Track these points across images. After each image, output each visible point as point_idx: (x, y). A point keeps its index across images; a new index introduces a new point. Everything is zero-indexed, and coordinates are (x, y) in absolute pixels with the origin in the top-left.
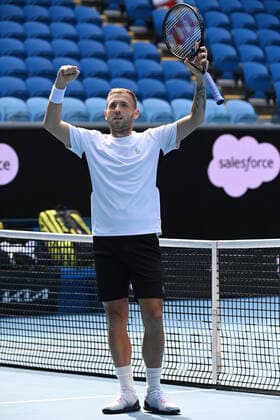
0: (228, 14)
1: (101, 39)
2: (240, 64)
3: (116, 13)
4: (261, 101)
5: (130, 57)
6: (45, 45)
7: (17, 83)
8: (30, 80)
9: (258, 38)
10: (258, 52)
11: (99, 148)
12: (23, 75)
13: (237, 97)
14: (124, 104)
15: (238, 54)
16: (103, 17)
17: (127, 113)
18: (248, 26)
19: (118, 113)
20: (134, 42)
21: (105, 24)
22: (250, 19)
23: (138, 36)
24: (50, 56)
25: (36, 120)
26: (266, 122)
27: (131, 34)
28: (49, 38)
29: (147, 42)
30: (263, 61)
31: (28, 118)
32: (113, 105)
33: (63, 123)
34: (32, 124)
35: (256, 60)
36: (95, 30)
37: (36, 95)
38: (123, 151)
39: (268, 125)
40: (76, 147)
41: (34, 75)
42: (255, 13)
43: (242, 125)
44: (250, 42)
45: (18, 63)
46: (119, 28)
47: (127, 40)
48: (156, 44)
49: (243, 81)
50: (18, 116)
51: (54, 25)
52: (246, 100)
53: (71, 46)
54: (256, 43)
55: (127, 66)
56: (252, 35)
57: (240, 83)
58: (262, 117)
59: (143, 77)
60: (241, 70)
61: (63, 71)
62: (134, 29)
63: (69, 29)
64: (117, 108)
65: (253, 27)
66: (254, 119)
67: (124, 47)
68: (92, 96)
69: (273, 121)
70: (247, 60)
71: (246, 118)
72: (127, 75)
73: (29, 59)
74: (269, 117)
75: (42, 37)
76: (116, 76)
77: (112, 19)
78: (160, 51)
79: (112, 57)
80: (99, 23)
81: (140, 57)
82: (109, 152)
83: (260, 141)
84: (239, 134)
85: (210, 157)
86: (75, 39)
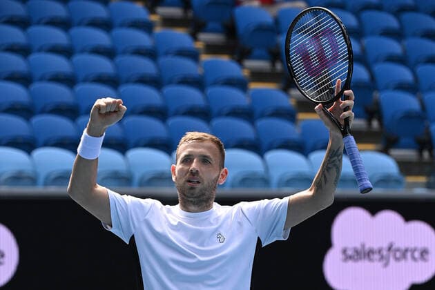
0: (357, 13)
1: (151, 54)
2: (376, 95)
3: (175, 12)
4: (409, 154)
5: (198, 83)
6: (60, 64)
7: (16, 125)
8: (38, 120)
9: (405, 52)
10: (405, 74)
11: (158, 229)
12: (25, 111)
13: (371, 146)
14: (204, 160)
15: (373, 77)
16: (154, 18)
17: (208, 175)
18: (388, 33)
19: (194, 174)
20: (205, 58)
21: (158, 30)
22: (392, 22)
23: (212, 49)
24: (69, 81)
25: (46, 184)
26: (417, 188)
27: (199, 45)
28: (67, 52)
29: (225, 59)
30: (412, 88)
31: (33, 180)
32: (188, 160)
33: (100, 188)
34: (39, 190)
35: (402, 87)
36: (143, 39)
37: (46, 144)
38: (197, 236)
39: (421, 192)
40: (120, 227)
41: (43, 112)
42: (399, 11)
43: (378, 192)
44: (392, 59)
45: (17, 92)
46: (180, 36)
47: (194, 56)
48: (240, 61)
49: (380, 120)
50: (17, 178)
51: (75, 31)
52: (385, 151)
53: (104, 65)
54: (401, 60)
55: (194, 96)
56: (395, 47)
57: (375, 124)
58: (411, 179)
59: (220, 115)
60: (378, 104)
61: (99, 108)
62: (205, 37)
63: (100, 37)
64: (194, 165)
65: (397, 35)
66: (398, 182)
67: (188, 67)
68: (137, 145)
69: (429, 186)
70: (386, 88)
71: (385, 180)
72: (193, 112)
73: (36, 86)
74: (422, 179)
75: (55, 50)
76: (177, 114)
77: (169, 22)
78: (245, 73)
79: (170, 82)
80: (147, 27)
81: (215, 83)
82: (174, 236)
83: (408, 217)
84: (374, 206)
85: (328, 244)
86: (109, 53)
